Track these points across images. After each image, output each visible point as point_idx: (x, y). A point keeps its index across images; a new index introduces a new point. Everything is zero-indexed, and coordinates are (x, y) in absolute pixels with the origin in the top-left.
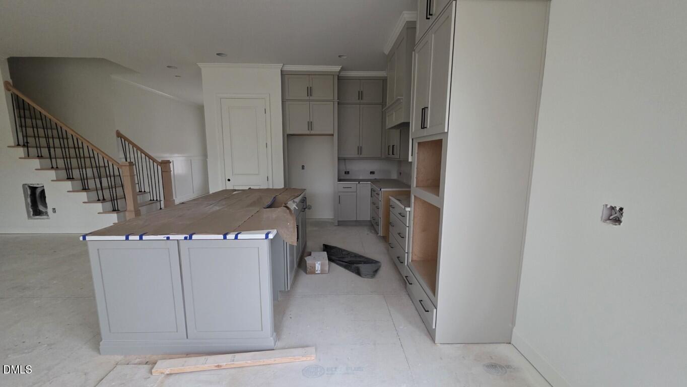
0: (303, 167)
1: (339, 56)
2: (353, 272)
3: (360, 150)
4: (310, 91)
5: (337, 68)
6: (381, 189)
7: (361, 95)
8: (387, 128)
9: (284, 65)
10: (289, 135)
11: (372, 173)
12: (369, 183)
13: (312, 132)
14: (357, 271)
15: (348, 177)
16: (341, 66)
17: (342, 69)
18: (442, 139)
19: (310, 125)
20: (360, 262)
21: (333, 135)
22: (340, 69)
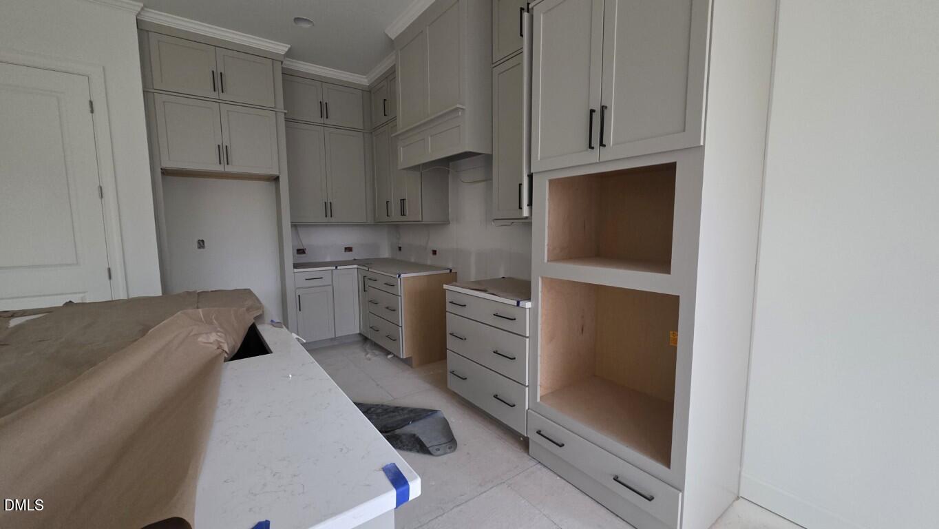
0: (201, 244)
1: (297, 20)
2: (411, 450)
3: (328, 209)
4: (218, 82)
5: (281, 48)
6: (399, 276)
7: (324, 109)
8: (400, 168)
9: (145, 6)
10: (166, 172)
11: (349, 249)
12: (355, 266)
13: (229, 169)
14: (418, 446)
15: (302, 259)
16: (289, 46)
17: (289, 54)
18: (675, 163)
19: (224, 153)
20: (405, 422)
21: (276, 179)
22: (286, 49)
